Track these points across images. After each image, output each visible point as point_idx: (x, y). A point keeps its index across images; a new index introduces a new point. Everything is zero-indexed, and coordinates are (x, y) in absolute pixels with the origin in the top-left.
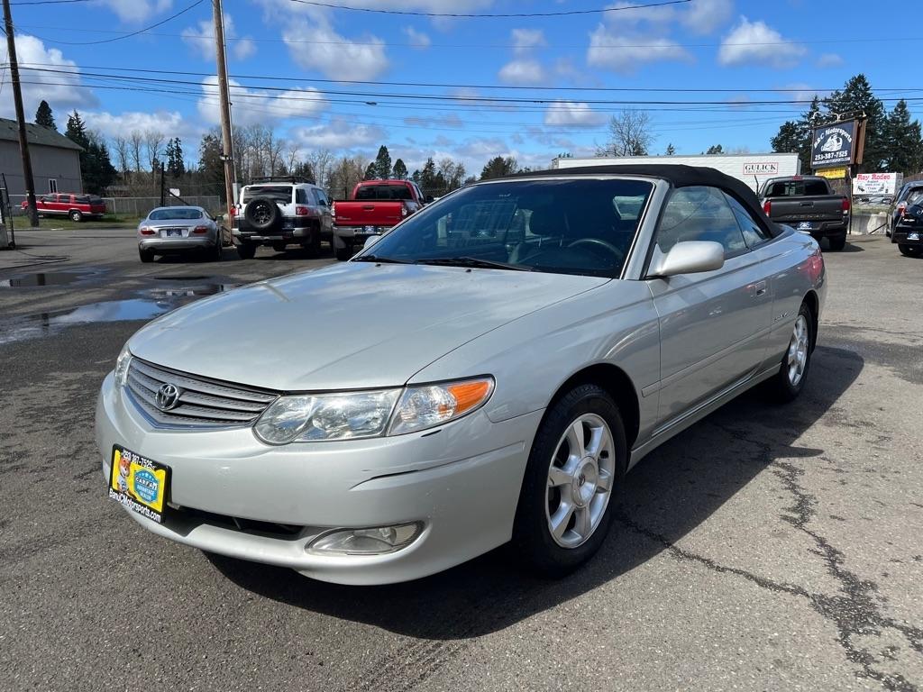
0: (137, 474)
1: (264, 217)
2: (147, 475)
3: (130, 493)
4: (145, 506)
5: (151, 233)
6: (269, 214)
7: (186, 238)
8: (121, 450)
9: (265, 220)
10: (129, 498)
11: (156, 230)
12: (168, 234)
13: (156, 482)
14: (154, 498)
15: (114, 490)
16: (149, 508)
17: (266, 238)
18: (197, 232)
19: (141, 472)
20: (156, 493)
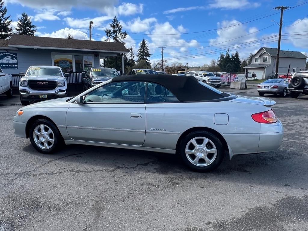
1: (297, 83)
5: (259, 87)
6: (299, 82)
7: (269, 89)
9: (297, 85)
11: (261, 86)
12: (265, 88)
17: (297, 91)
18: (274, 87)
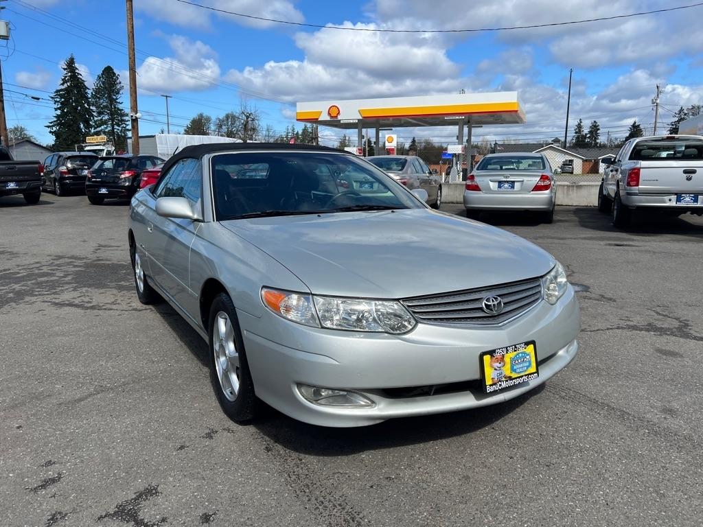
0: (512, 360)
2: (520, 355)
3: (505, 378)
4: (522, 376)
8: (491, 353)
10: (506, 381)
13: (528, 355)
14: (530, 365)
15: (490, 385)
16: (525, 375)
19: (516, 356)
20: (530, 362)
